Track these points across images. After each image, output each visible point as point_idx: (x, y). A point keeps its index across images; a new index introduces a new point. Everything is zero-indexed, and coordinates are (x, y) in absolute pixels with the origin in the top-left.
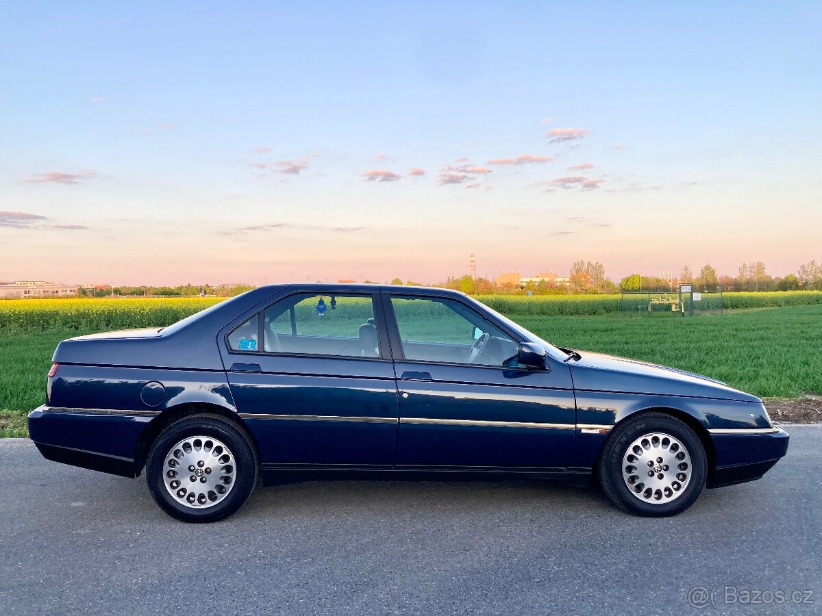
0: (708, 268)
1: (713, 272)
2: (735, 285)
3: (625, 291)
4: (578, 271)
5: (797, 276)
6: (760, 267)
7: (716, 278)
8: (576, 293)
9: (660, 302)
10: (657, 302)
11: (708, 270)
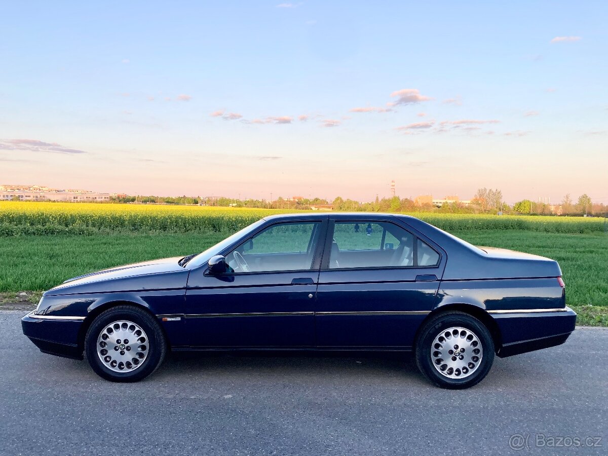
0: (584, 197)
4: (481, 195)
7: (591, 205)
8: (481, 212)
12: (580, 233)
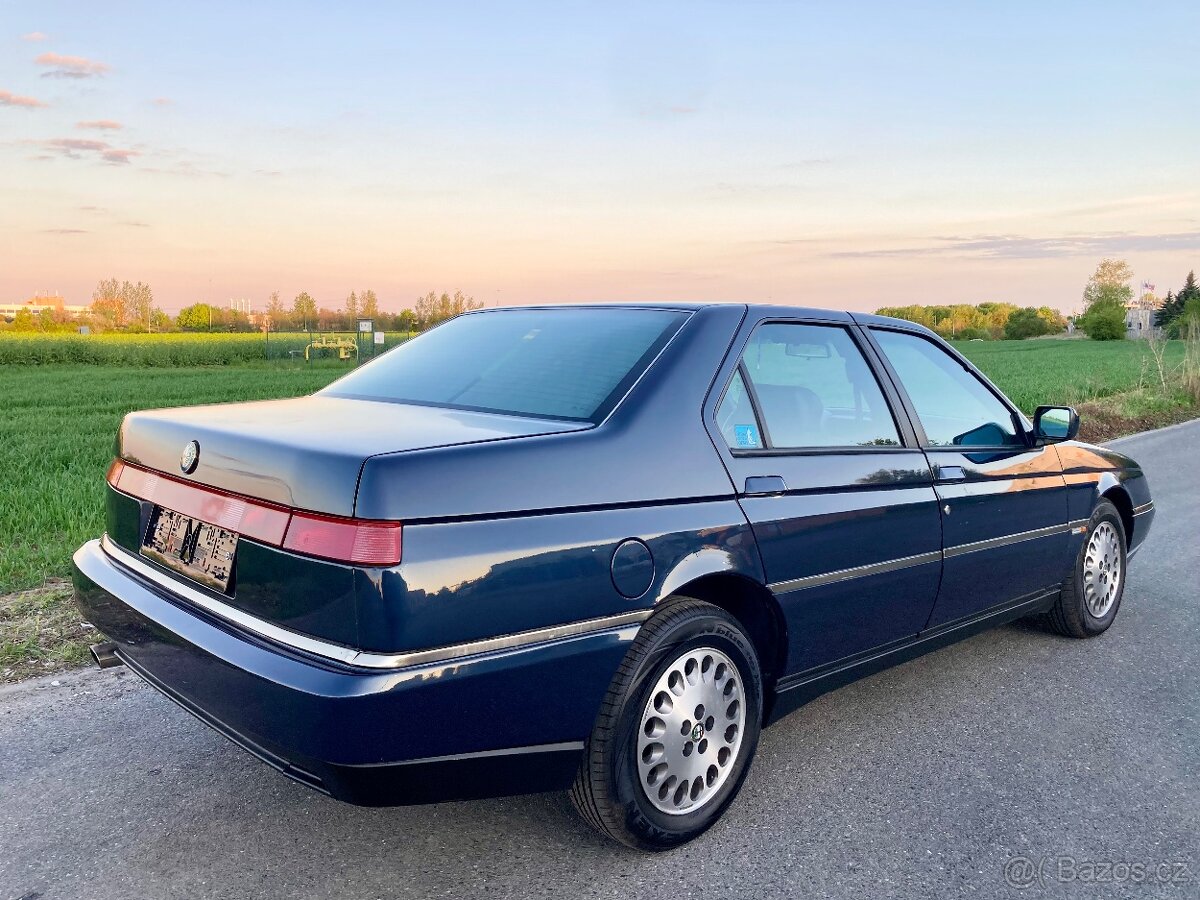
0: (304, 297)
1: (311, 304)
2: (340, 322)
3: (187, 328)
4: (106, 295)
5: (414, 311)
6: (370, 298)
7: (315, 312)
8: (109, 330)
9: (324, 345)
10: (319, 345)
11: (304, 300)
12: (225, 363)
